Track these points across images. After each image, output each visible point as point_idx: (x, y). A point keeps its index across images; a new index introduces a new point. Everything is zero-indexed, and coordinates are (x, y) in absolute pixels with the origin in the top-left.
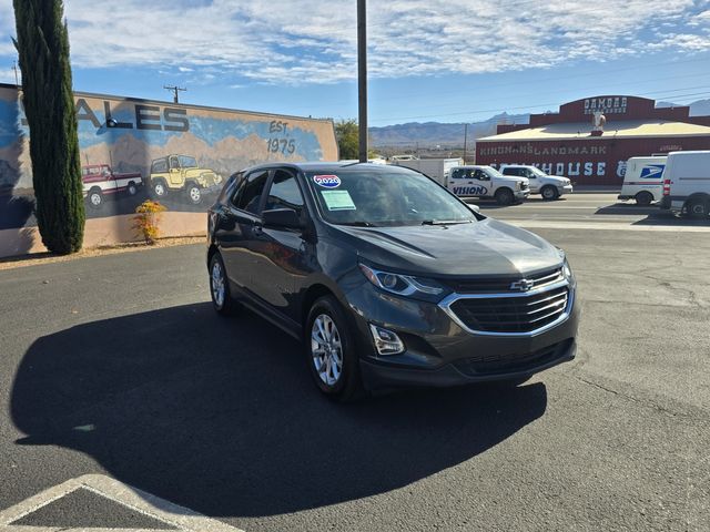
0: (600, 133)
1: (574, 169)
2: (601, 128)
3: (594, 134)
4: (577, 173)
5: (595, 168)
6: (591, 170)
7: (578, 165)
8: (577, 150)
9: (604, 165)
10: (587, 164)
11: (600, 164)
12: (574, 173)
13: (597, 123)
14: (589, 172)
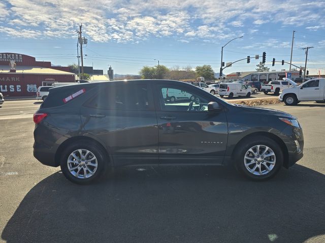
0: (15, 71)
1: (4, 88)
2: (14, 69)
3: (11, 71)
4: (6, 90)
5: (15, 88)
6: (13, 89)
7: (6, 86)
8: (3, 78)
9: (20, 86)
10: (11, 86)
11: (17, 86)
12: (4, 91)
13: (13, 66)
14: (12, 90)
